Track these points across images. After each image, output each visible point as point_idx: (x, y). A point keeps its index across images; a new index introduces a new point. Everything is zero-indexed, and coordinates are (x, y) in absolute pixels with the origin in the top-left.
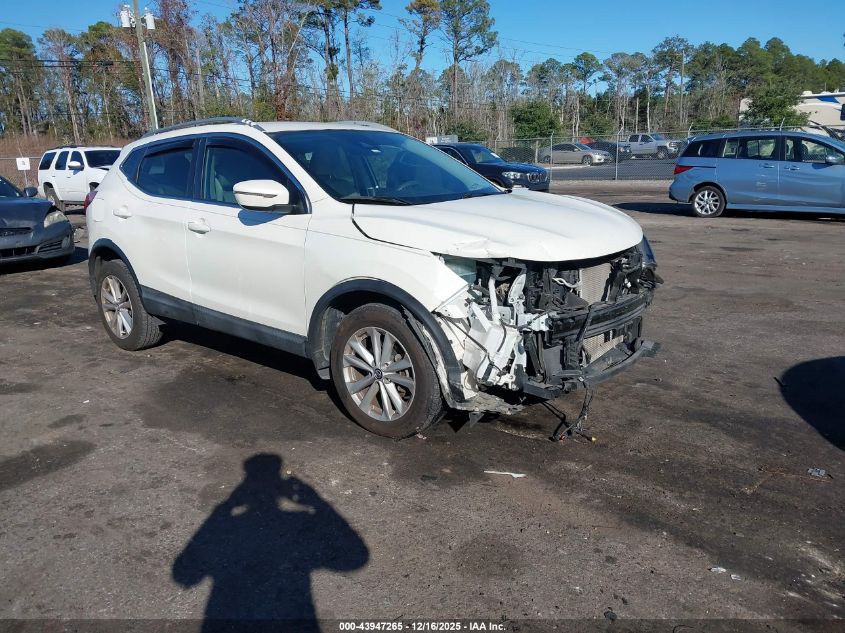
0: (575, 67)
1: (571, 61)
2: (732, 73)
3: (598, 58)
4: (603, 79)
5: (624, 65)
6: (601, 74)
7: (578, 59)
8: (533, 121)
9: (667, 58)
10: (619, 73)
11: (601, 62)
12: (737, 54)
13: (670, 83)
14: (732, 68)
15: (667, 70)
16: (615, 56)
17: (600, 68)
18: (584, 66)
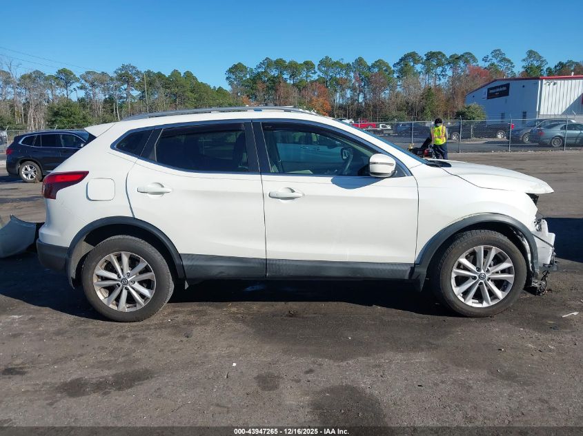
0: (57, 78)
1: (54, 73)
2: (168, 91)
3: (75, 73)
4: (81, 88)
5: (95, 80)
6: (79, 85)
7: (60, 72)
8: (70, 116)
9: (125, 77)
10: (93, 85)
11: (78, 76)
12: (167, 79)
13: (129, 95)
14: (166, 88)
15: (126, 86)
16: (88, 73)
17: (77, 80)
18: (65, 78)
